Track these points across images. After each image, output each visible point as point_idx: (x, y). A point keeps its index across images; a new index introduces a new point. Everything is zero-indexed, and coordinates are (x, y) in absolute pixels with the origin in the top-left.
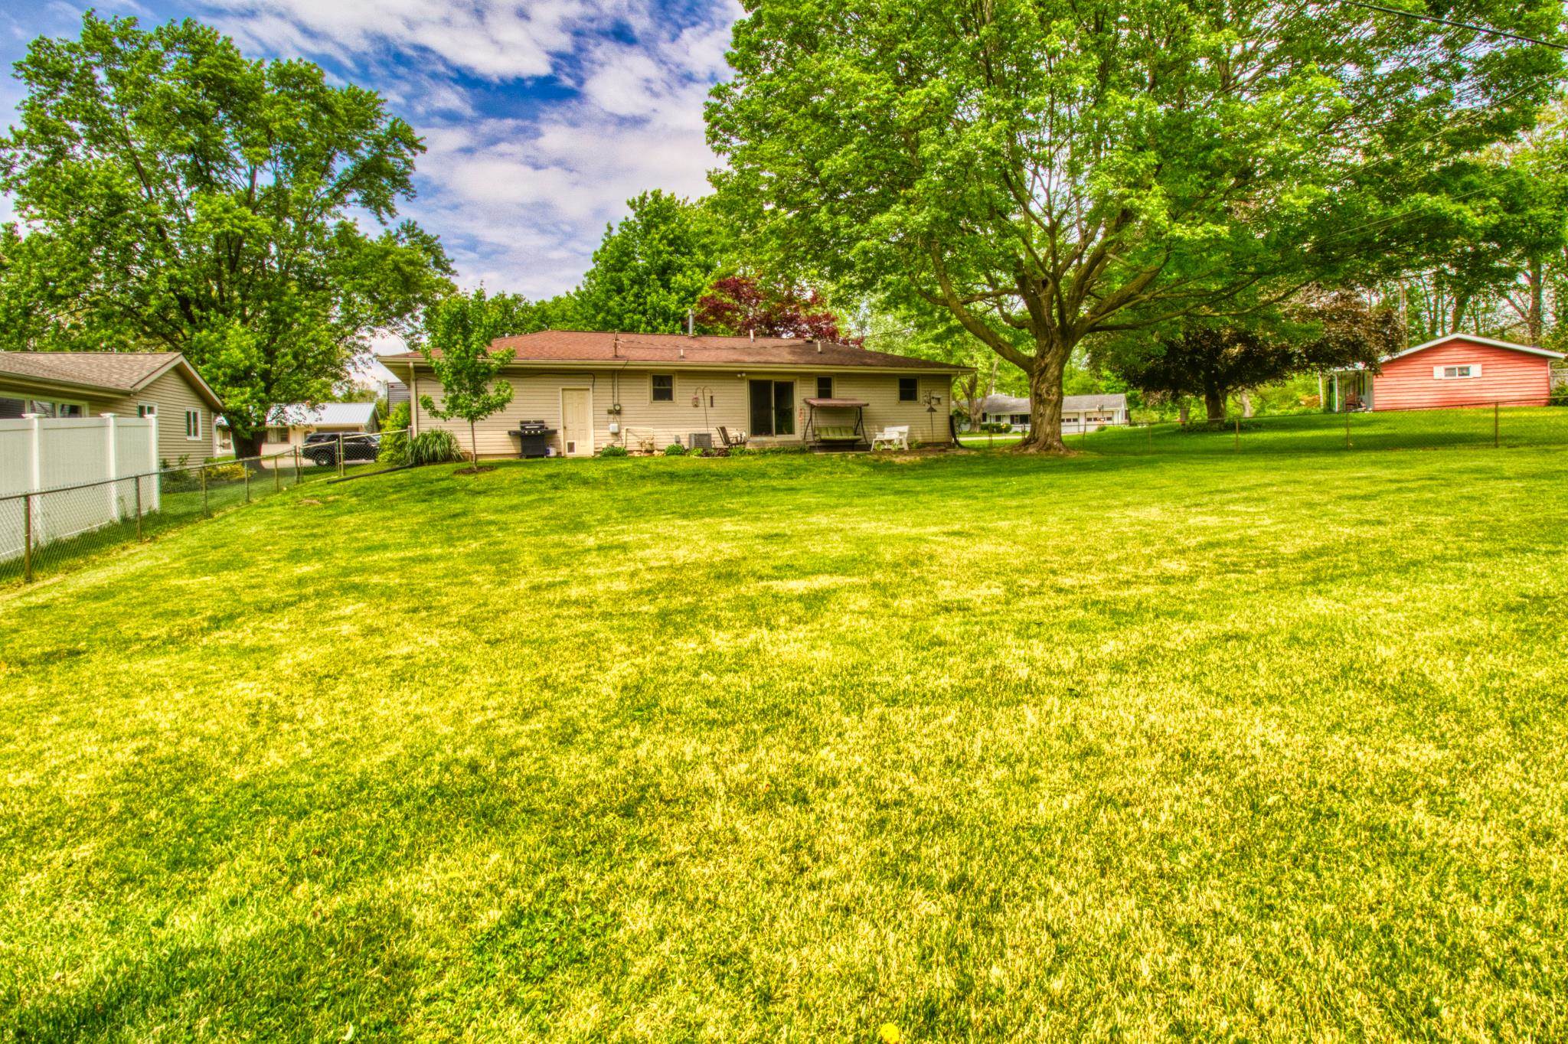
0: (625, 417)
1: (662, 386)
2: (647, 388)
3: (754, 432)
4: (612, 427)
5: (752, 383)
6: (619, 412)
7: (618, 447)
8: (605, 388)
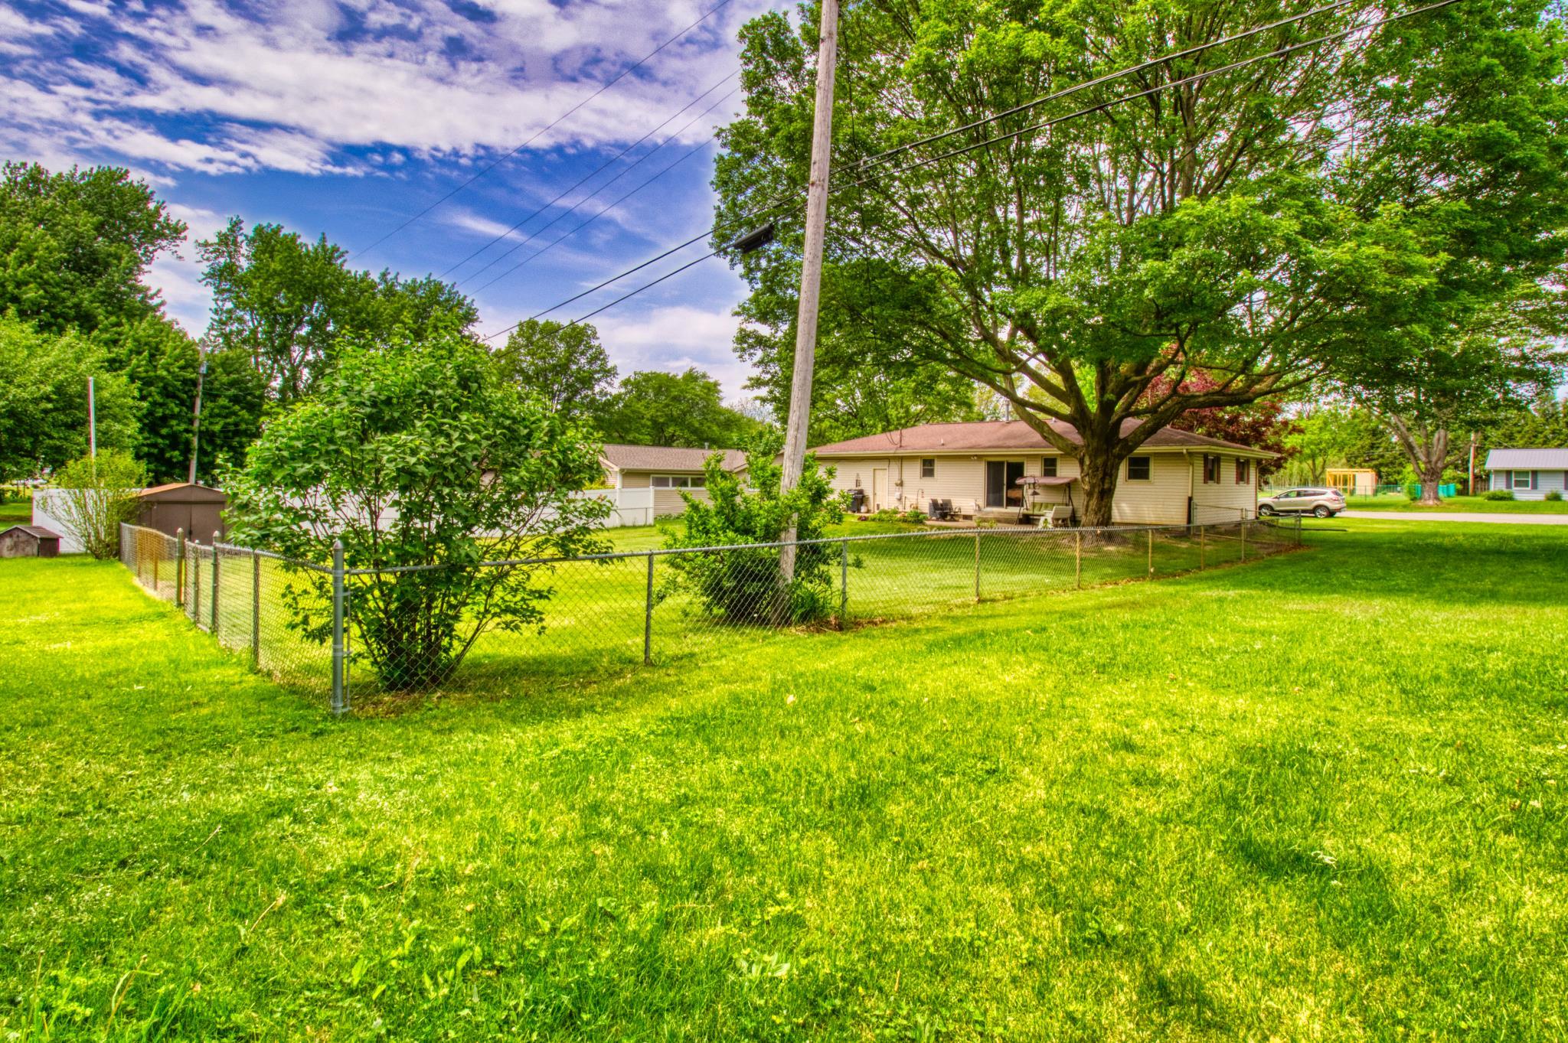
0: (905, 488)
1: (928, 466)
2: (918, 468)
3: (989, 504)
4: (897, 494)
5: (990, 464)
6: (901, 484)
7: (901, 509)
8: (895, 468)
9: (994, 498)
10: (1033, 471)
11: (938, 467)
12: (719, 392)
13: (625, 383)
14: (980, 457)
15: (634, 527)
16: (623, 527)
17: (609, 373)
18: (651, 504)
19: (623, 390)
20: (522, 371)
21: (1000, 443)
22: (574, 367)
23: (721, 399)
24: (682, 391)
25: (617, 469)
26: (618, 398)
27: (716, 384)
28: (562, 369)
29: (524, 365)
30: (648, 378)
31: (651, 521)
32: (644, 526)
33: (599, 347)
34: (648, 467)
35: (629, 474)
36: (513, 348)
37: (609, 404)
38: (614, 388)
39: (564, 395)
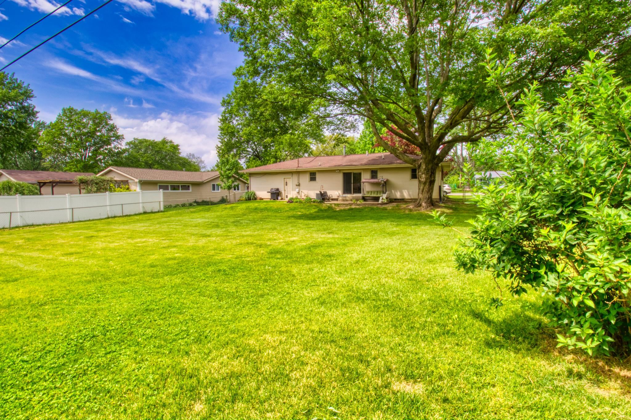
0: (301, 187)
1: (313, 176)
2: (307, 177)
3: (344, 193)
4: (297, 190)
5: (344, 174)
6: (299, 185)
7: (299, 197)
8: (295, 177)
9: (347, 190)
10: (366, 177)
11: (318, 176)
12: (179, 149)
13: (128, 144)
14: (340, 170)
15: (152, 212)
16: (145, 213)
17: (119, 138)
18: (162, 200)
19: (127, 147)
20: (65, 135)
21: (349, 164)
22: (99, 134)
23: (180, 153)
24: (160, 148)
25: (137, 180)
26: (124, 151)
27: (178, 146)
28: (91, 134)
29: (67, 132)
30: (141, 142)
31: (162, 209)
32: (158, 212)
33: (113, 124)
34: (156, 179)
35: (145, 184)
36: (59, 121)
37: (119, 153)
38: (123, 146)
39: (93, 148)
